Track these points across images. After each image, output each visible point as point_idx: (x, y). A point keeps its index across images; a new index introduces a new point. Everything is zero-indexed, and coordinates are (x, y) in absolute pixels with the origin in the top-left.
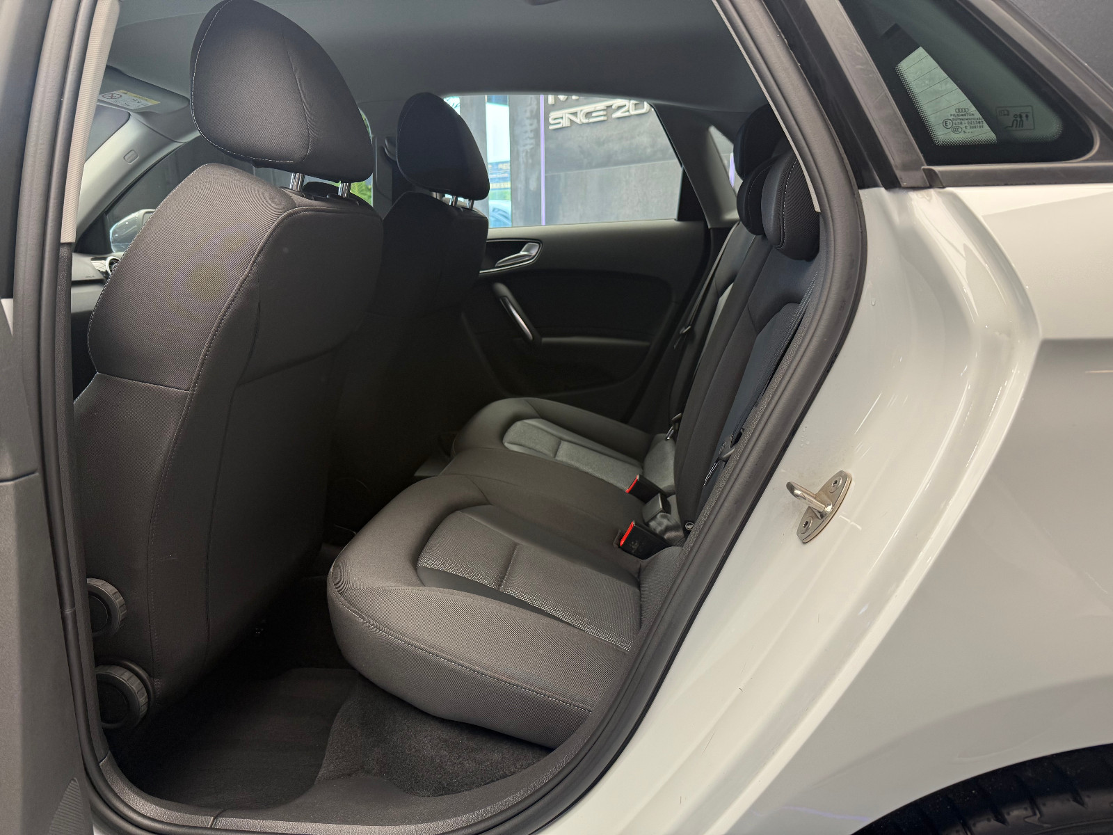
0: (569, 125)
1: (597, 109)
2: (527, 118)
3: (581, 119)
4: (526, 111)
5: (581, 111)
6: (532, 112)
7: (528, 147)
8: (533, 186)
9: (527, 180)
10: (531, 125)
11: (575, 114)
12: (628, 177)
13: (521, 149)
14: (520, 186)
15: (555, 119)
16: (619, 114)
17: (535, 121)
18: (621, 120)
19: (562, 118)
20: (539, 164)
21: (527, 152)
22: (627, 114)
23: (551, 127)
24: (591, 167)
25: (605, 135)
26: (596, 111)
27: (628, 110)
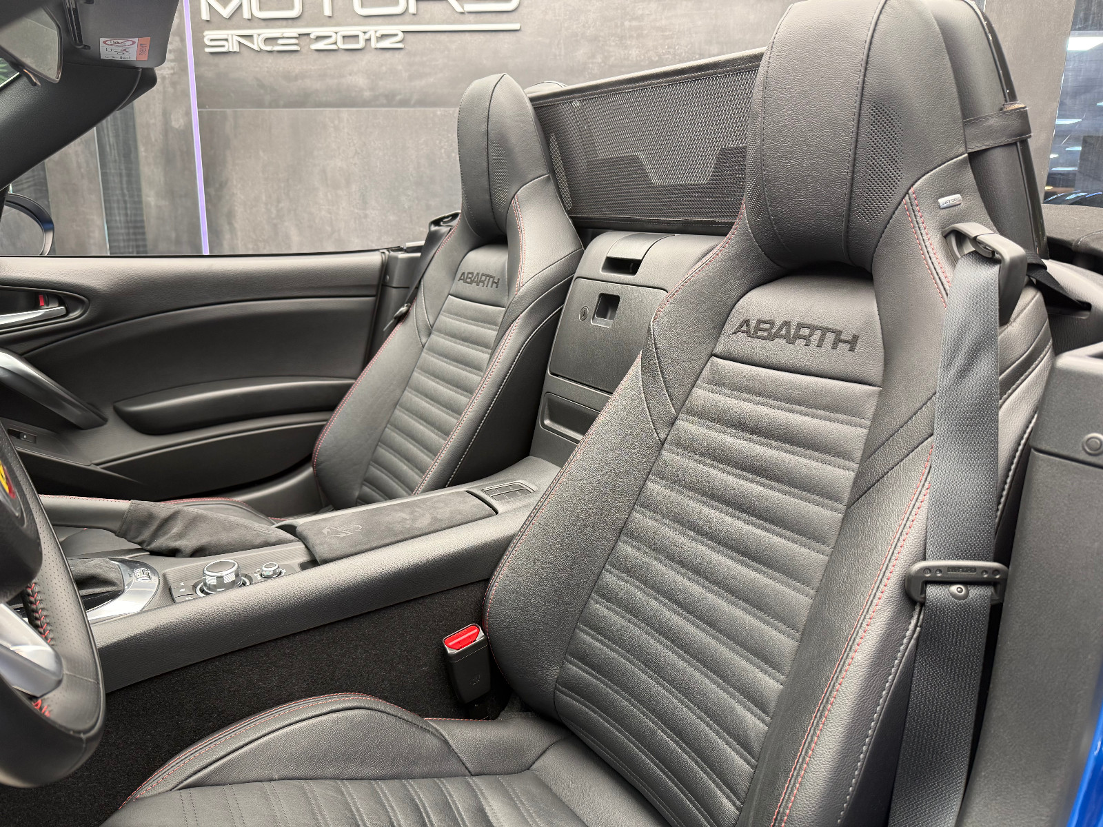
0: (238, 51)
1: (285, 35)
3: (257, 44)
5: (259, 35)
8: (177, 122)
9: (166, 115)
11: (250, 37)
12: (336, 122)
14: (152, 121)
15: (211, 40)
16: (321, 45)
17: (177, 39)
18: (322, 54)
19: (226, 40)
20: (188, 96)
22: (334, 47)
23: (208, 50)
24: (278, 106)
25: (298, 68)
26: (283, 38)
27: (335, 43)
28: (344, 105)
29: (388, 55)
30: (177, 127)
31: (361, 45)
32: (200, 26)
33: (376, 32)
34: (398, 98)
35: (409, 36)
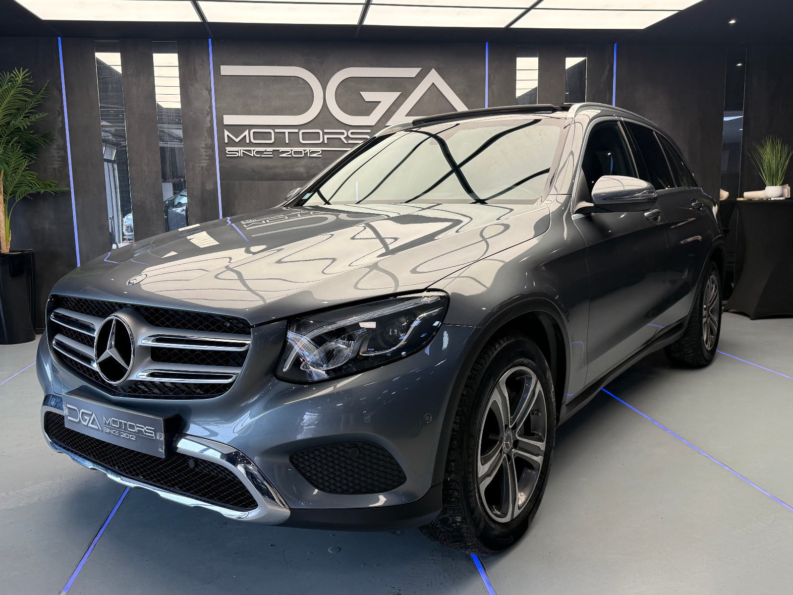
0: (242, 156)
2: (202, 148)
3: (253, 154)
4: (201, 143)
5: (254, 150)
6: (206, 145)
7: (204, 164)
8: (209, 187)
9: (203, 184)
10: (206, 152)
11: (249, 151)
12: (291, 187)
13: (197, 165)
14: (195, 187)
15: (228, 151)
16: (284, 155)
17: (211, 150)
18: (284, 158)
19: (238, 152)
20: (215, 175)
21: (202, 167)
22: (291, 156)
23: (228, 155)
24: (262, 180)
25: (272, 164)
26: (266, 151)
27: (291, 154)
28: (294, 179)
29: (314, 159)
30: (209, 189)
31: (303, 155)
32: (222, 145)
33: (310, 150)
35: (325, 153)
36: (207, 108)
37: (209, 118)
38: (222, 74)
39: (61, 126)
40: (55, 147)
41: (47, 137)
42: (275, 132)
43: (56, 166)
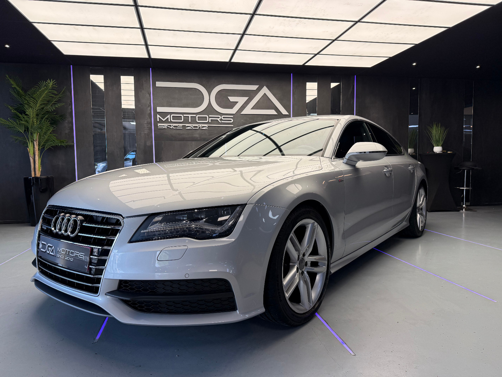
0: (166, 128)
2: (145, 124)
3: (172, 127)
4: (144, 121)
5: (172, 125)
6: (147, 122)
7: (146, 132)
8: (148, 144)
9: (145, 142)
10: (147, 126)
11: (170, 126)
13: (142, 132)
14: (141, 144)
16: (188, 128)
17: (150, 125)
18: (188, 130)
19: (164, 126)
20: (152, 138)
21: (145, 134)
23: (158, 128)
24: (176, 141)
25: (182, 133)
26: (179, 126)
27: (192, 127)
28: (193, 141)
29: (204, 130)
31: (198, 128)
32: (156, 123)
33: (202, 126)
34: (206, 139)
36: (148, 103)
37: (149, 108)
38: (157, 86)
39: (70, 111)
40: (67, 122)
41: (63, 117)
42: (184, 116)
43: (67, 132)
